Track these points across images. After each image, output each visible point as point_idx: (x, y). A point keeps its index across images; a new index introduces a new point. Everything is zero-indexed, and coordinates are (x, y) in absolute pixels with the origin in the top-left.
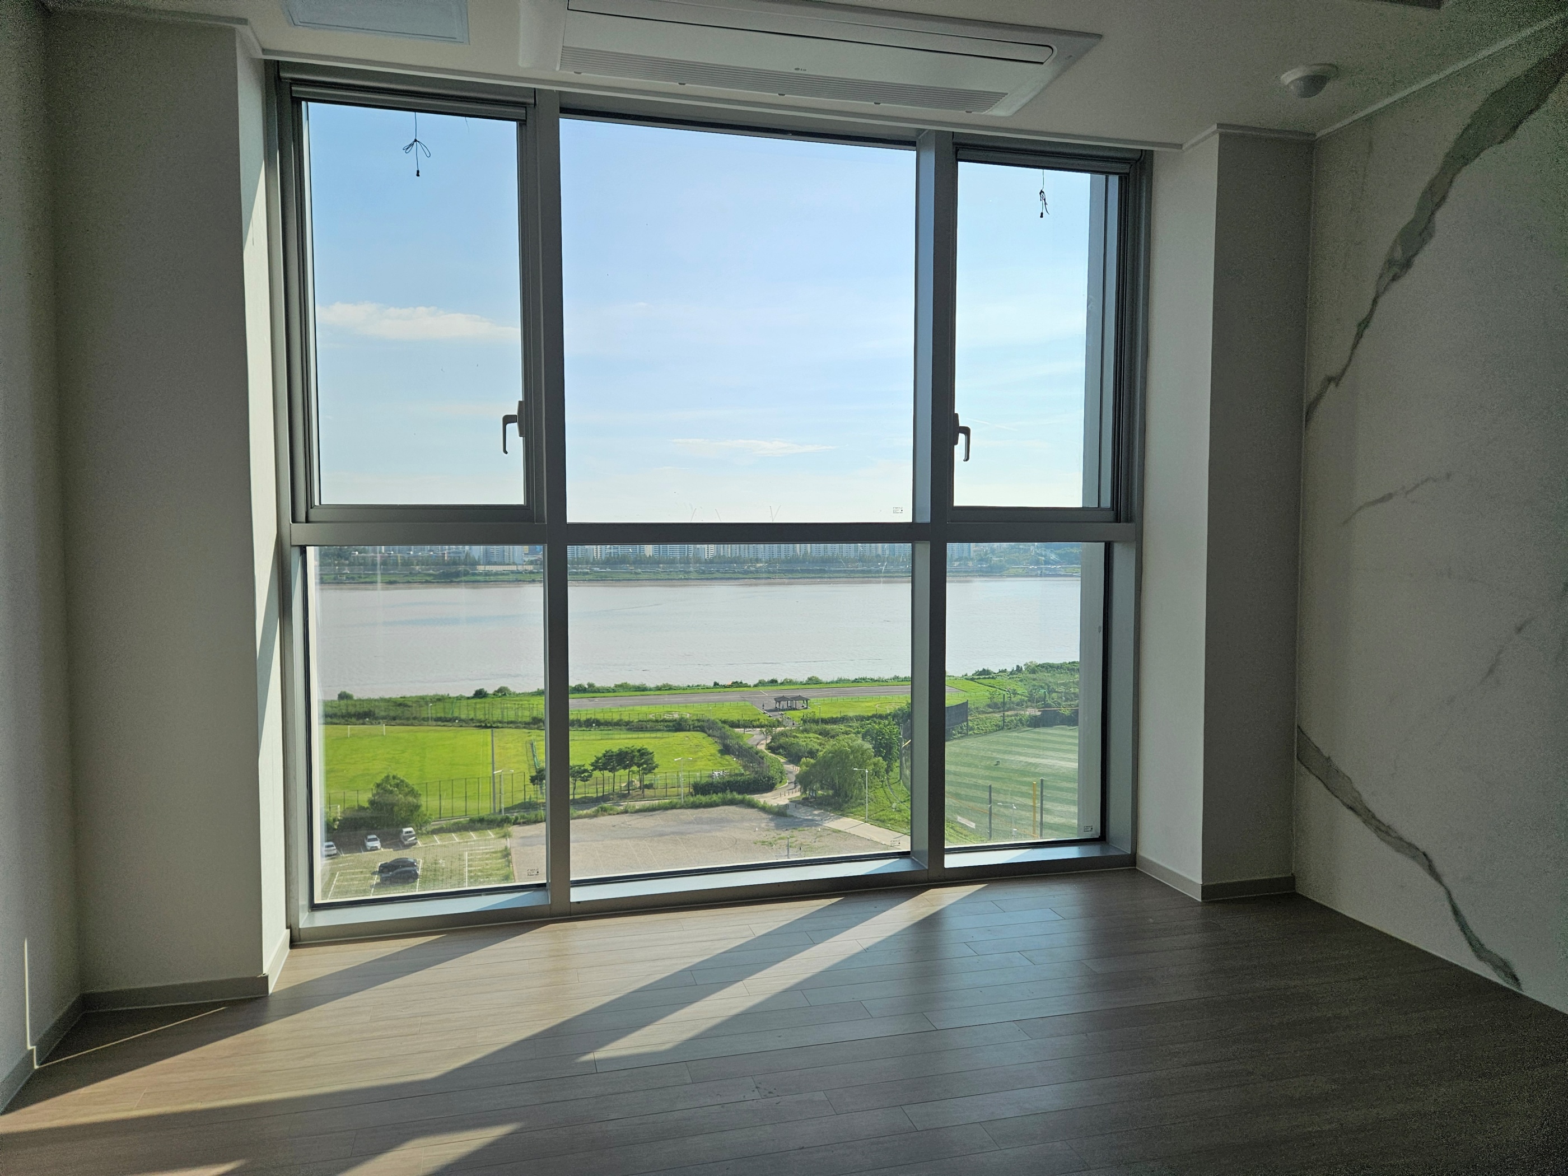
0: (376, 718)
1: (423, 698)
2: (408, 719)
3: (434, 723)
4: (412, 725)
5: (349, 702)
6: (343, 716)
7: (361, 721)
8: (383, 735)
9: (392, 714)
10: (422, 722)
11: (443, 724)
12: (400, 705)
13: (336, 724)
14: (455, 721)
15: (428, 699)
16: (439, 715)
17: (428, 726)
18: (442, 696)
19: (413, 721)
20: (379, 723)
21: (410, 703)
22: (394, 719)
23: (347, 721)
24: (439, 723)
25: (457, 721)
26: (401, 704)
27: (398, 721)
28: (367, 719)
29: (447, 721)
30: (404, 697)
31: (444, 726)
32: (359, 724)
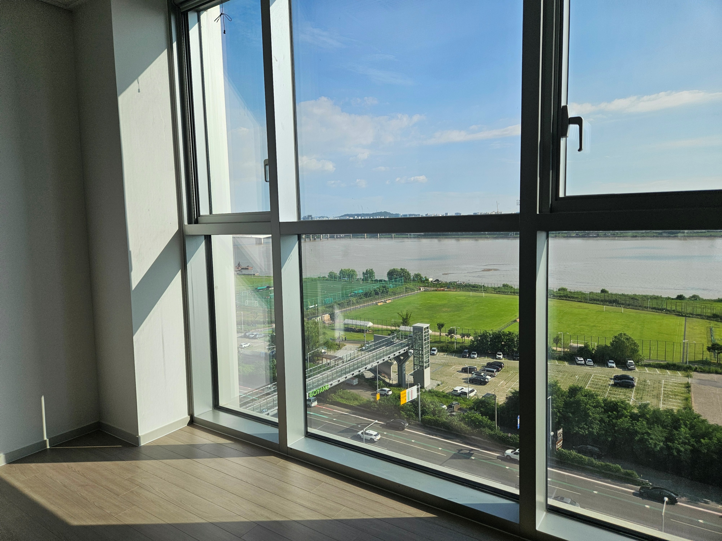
0: (619, 304)
1: (645, 296)
2: (636, 306)
3: (651, 310)
4: (638, 309)
5: (606, 294)
6: (602, 301)
7: (611, 304)
8: (622, 313)
9: (628, 302)
10: (644, 309)
11: (656, 311)
12: (632, 298)
13: (598, 304)
14: (663, 310)
15: (649, 297)
16: (654, 306)
17: (647, 311)
18: (657, 296)
19: (639, 308)
20: (620, 307)
21: (638, 298)
22: (629, 305)
23: (604, 303)
24: (654, 310)
25: (664, 311)
26: (634, 298)
27: (630, 306)
28: (614, 304)
29: (658, 310)
30: (635, 295)
31: (656, 312)
32: (610, 306)
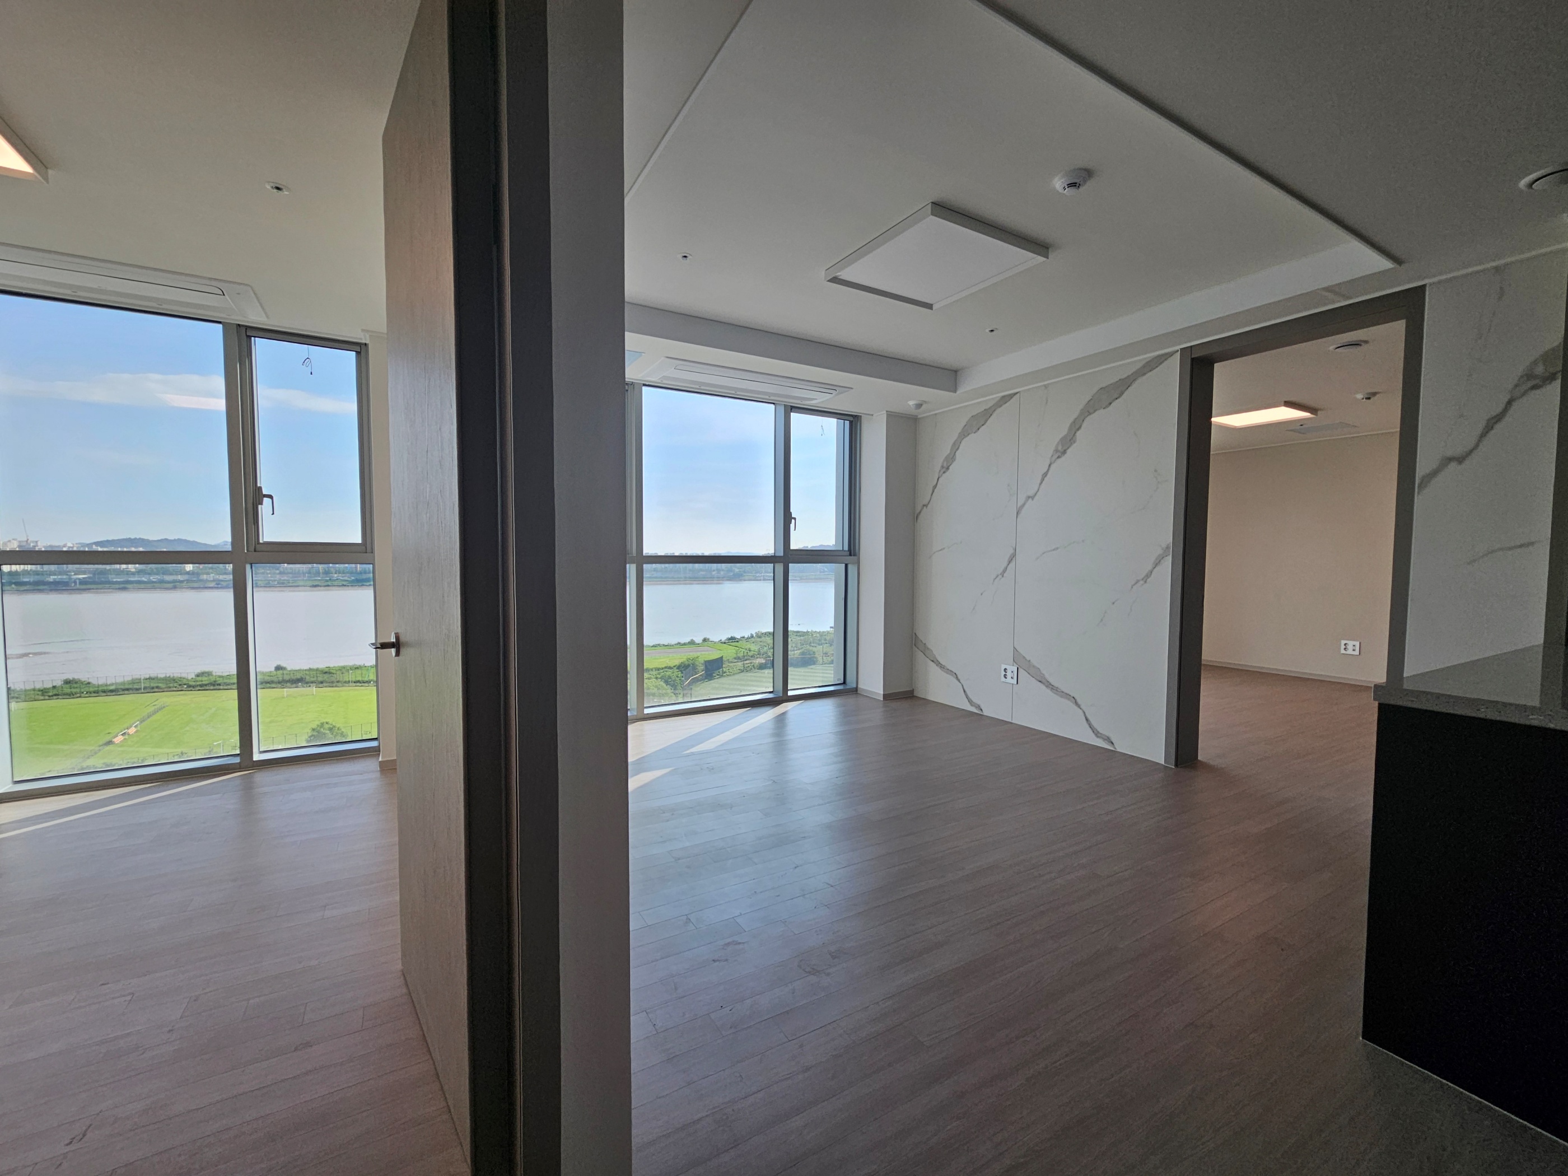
0: (307, 683)
1: (344, 667)
2: (333, 682)
3: (354, 684)
4: (336, 686)
5: (285, 672)
6: (279, 682)
7: (294, 685)
8: (313, 694)
9: (320, 679)
10: (344, 684)
11: (360, 685)
12: (326, 673)
13: (274, 688)
14: (370, 682)
15: (348, 668)
16: (357, 679)
17: (349, 686)
18: (360, 666)
19: (337, 684)
20: (310, 686)
21: (334, 672)
22: (322, 683)
23: (283, 685)
24: (358, 684)
25: (372, 682)
26: (327, 672)
27: (325, 684)
28: (300, 684)
29: (364, 683)
30: (329, 667)
31: (362, 686)
32: (293, 688)
